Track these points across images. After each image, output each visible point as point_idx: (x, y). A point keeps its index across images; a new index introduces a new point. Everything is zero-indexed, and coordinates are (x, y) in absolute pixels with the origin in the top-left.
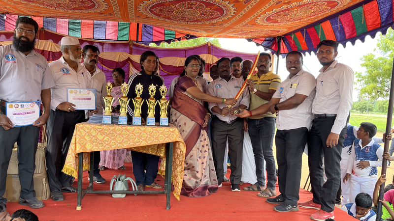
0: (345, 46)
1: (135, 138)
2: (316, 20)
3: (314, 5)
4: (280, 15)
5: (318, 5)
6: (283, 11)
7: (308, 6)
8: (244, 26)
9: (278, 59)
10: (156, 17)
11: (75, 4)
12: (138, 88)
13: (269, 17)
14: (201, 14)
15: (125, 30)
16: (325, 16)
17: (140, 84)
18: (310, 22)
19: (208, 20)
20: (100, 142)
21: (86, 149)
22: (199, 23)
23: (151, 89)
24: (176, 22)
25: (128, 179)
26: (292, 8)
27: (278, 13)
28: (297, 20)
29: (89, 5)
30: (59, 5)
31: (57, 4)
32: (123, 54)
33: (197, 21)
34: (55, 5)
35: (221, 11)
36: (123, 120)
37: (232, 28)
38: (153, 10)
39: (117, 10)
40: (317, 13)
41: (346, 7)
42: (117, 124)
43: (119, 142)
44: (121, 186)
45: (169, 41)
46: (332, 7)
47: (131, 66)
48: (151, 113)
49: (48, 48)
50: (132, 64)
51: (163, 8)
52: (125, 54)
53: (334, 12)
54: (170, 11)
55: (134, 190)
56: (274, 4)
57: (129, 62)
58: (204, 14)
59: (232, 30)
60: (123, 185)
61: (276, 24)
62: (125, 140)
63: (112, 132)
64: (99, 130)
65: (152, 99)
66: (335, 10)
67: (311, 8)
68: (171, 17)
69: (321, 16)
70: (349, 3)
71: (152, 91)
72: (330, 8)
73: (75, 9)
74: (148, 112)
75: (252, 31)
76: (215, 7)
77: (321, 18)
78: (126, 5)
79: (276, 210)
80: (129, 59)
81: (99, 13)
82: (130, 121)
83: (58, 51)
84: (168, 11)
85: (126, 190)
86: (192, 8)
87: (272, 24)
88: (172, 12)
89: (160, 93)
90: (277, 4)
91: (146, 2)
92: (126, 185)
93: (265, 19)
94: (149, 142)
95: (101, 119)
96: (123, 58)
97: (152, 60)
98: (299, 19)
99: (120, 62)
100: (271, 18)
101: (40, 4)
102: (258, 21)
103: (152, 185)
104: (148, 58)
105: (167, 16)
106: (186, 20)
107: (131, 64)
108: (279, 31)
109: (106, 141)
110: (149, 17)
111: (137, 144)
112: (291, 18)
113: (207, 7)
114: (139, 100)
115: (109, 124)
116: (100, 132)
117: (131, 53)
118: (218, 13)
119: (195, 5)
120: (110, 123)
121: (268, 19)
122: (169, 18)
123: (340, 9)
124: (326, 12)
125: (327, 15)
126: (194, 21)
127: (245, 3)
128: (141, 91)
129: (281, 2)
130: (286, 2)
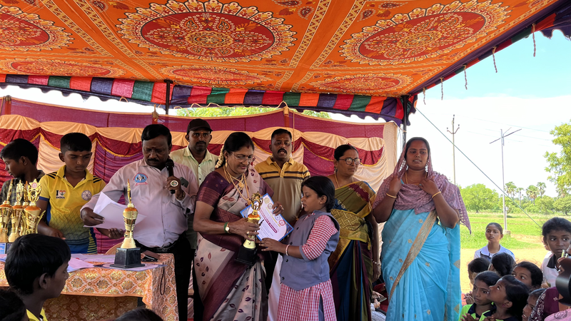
2: (457, 58)
3: (439, 21)
4: (381, 42)
5: (445, 20)
6: (382, 33)
8: (326, 64)
11: (17, 35)
13: (363, 46)
14: (235, 40)
19: (254, 52)
26: (399, 27)
27: (374, 36)
37: (309, 69)
38: (149, 37)
39: (91, 42)
51: (163, 32)
54: (178, 38)
56: (359, 16)
58: (240, 41)
61: (383, 63)
67: (435, 28)
70: (506, 22)
75: (348, 77)
76: (252, 25)
84: (175, 38)
86: (211, 29)
88: (183, 38)
91: (124, 21)
93: (357, 48)
98: (422, 54)
99: (136, 144)
102: (347, 54)
106: (217, 54)
112: (405, 50)
113: (236, 25)
118: (264, 37)
121: (363, 50)
122: (187, 52)
127: (303, 15)
129: (371, 12)
130: (381, 12)
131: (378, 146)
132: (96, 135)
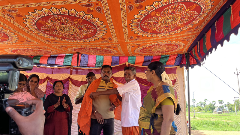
9: (188, 71)
32: (65, 75)
47: (70, 83)
50: (71, 81)
52: (67, 75)
56: (127, 10)
57: (69, 80)
80: (69, 78)
90: (130, 9)
96: (65, 77)
99: (63, 80)
102: (137, 32)
117: (71, 74)
129: (132, 6)
131: (174, 78)
132: (48, 78)
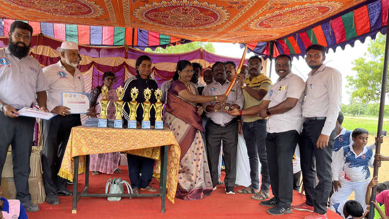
0: (335, 51)
1: (131, 141)
2: (308, 25)
3: (306, 11)
4: (272, 20)
5: (309, 10)
6: (275, 16)
7: (300, 12)
8: (238, 31)
9: (271, 63)
10: (152, 23)
11: (72, 10)
12: (133, 92)
13: (262, 22)
14: (196, 19)
15: (121, 35)
16: (316, 21)
17: (135, 88)
18: (302, 27)
19: (202, 25)
20: (96, 145)
21: (82, 152)
22: (194, 28)
23: (146, 93)
24: (171, 27)
25: (124, 182)
26: (285, 14)
27: (270, 18)
28: (290, 25)
29: (85, 11)
30: (56, 11)
31: (53, 9)
32: (118, 59)
33: (192, 26)
34: (52, 10)
35: (215, 16)
36: (119, 123)
37: (226, 33)
38: (149, 15)
39: (113, 16)
40: (308, 19)
41: (336, 12)
42: (113, 128)
43: (114, 145)
44: (117, 189)
45: (164, 46)
46: (323, 13)
48: (146, 117)
49: (46, 54)
50: (128, 68)
51: (159, 14)
52: (120, 59)
53: (326, 17)
54: (165, 17)
55: (129, 193)
56: (266, 9)
57: (125, 66)
58: (198, 20)
59: (225, 35)
60: (119, 188)
61: (268, 29)
62: (120, 143)
63: (107, 135)
64: (95, 133)
65: (148, 103)
66: (326, 15)
67: (303, 14)
68: (166, 22)
69: (312, 21)
70: (339, 9)
71: (147, 95)
72: (321, 14)
73: (71, 14)
74: (143, 116)
75: (246, 36)
76: (209, 12)
77: (312, 23)
78: (122, 11)
79: (269, 213)
80: (124, 63)
81: (95, 18)
82: (125, 124)
83: (56, 57)
84: (163, 16)
85: (121, 193)
86: (186, 13)
87: (265, 29)
88: (167, 17)
89: (155, 97)
90: (270, 9)
91: (141, 8)
92: (121, 188)
93: (258, 23)
94: (144, 145)
95: (97, 122)
96: (119, 63)
97: (147, 65)
98: (291, 25)
99: (116, 67)
100: (264, 23)
101: (37, 9)
102: (252, 26)
103: (147, 188)
104: (143, 62)
105: (162, 21)
106: (180, 25)
107: (126, 69)
108: (271, 36)
109: (102, 144)
110: (144, 23)
111: (133, 147)
112: (283, 23)
113: (201, 12)
114: (135, 104)
115: (105, 128)
116: (95, 135)
117: (126, 58)
118: (212, 18)
119: (190, 10)
120: (106, 126)
121: (261, 24)
122: (164, 23)
123: (331, 15)
124: (317, 18)
125: (319, 20)
126: (188, 26)
127: (238, 8)
128: (137, 95)
129: (274, 7)
130: (279, 7)
132: (93, 63)
